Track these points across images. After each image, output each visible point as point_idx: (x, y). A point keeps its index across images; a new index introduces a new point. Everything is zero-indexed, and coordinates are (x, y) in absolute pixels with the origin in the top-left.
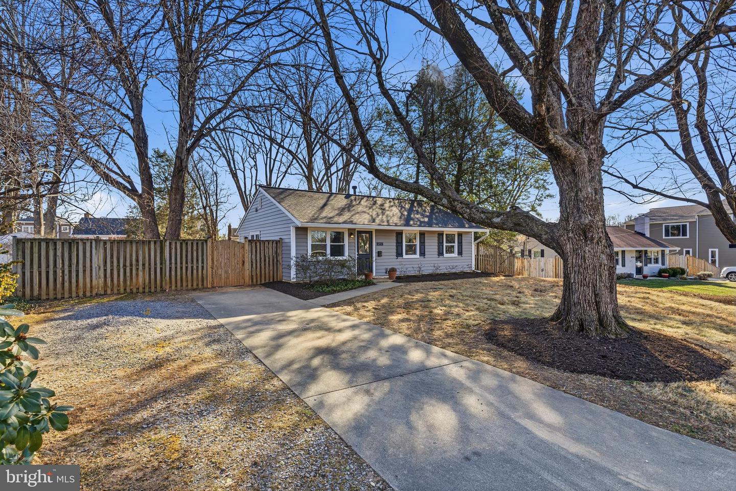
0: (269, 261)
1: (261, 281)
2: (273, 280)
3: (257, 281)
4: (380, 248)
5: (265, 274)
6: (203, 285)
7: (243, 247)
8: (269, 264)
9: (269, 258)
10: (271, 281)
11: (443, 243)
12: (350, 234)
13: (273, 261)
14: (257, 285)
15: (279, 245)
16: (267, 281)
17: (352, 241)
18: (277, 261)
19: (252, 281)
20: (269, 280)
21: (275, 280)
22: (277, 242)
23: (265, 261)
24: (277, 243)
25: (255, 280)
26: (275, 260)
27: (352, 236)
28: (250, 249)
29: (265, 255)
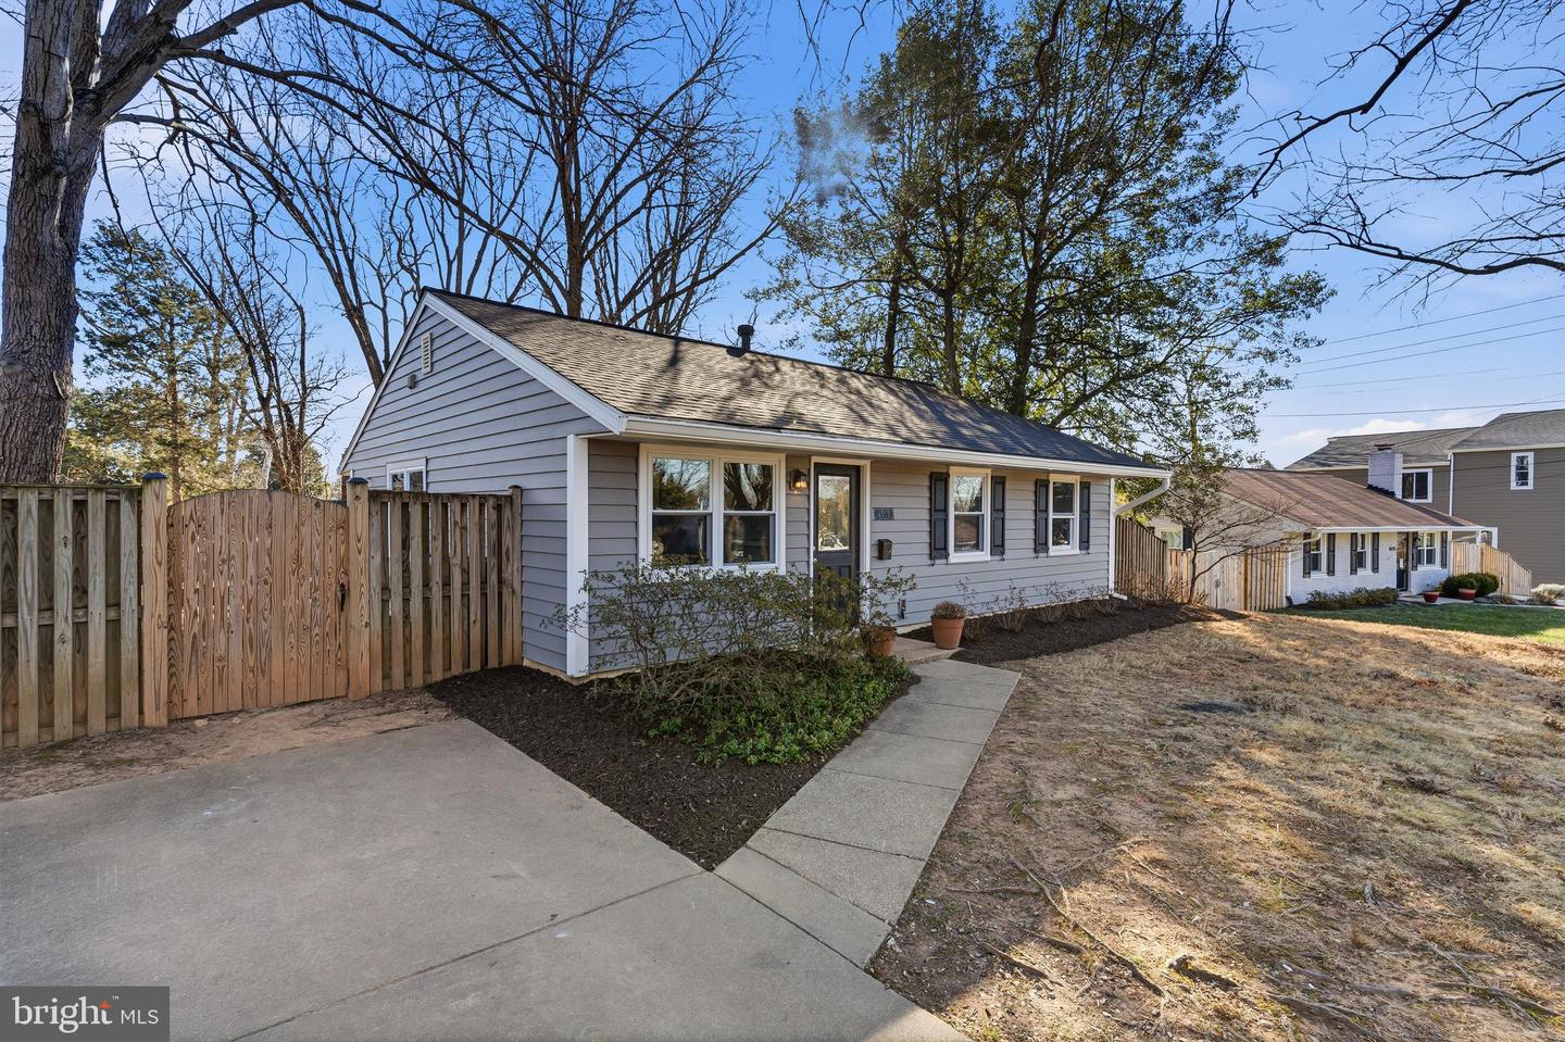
0: (466, 584)
1: (427, 671)
2: (485, 661)
3: (408, 674)
4: (886, 530)
5: (447, 639)
6: (114, 714)
7: (344, 525)
8: (465, 596)
9: (465, 572)
10: (475, 666)
11: (1046, 511)
12: (794, 476)
13: (484, 582)
14: (408, 691)
15: (507, 514)
16: (457, 670)
17: (799, 501)
18: (500, 581)
19: (387, 676)
20: (467, 664)
21: (493, 663)
22: (501, 503)
23: (447, 583)
24: (498, 508)
25: (398, 672)
26: (493, 579)
27: (801, 484)
28: (376, 534)
29: (445, 559)
